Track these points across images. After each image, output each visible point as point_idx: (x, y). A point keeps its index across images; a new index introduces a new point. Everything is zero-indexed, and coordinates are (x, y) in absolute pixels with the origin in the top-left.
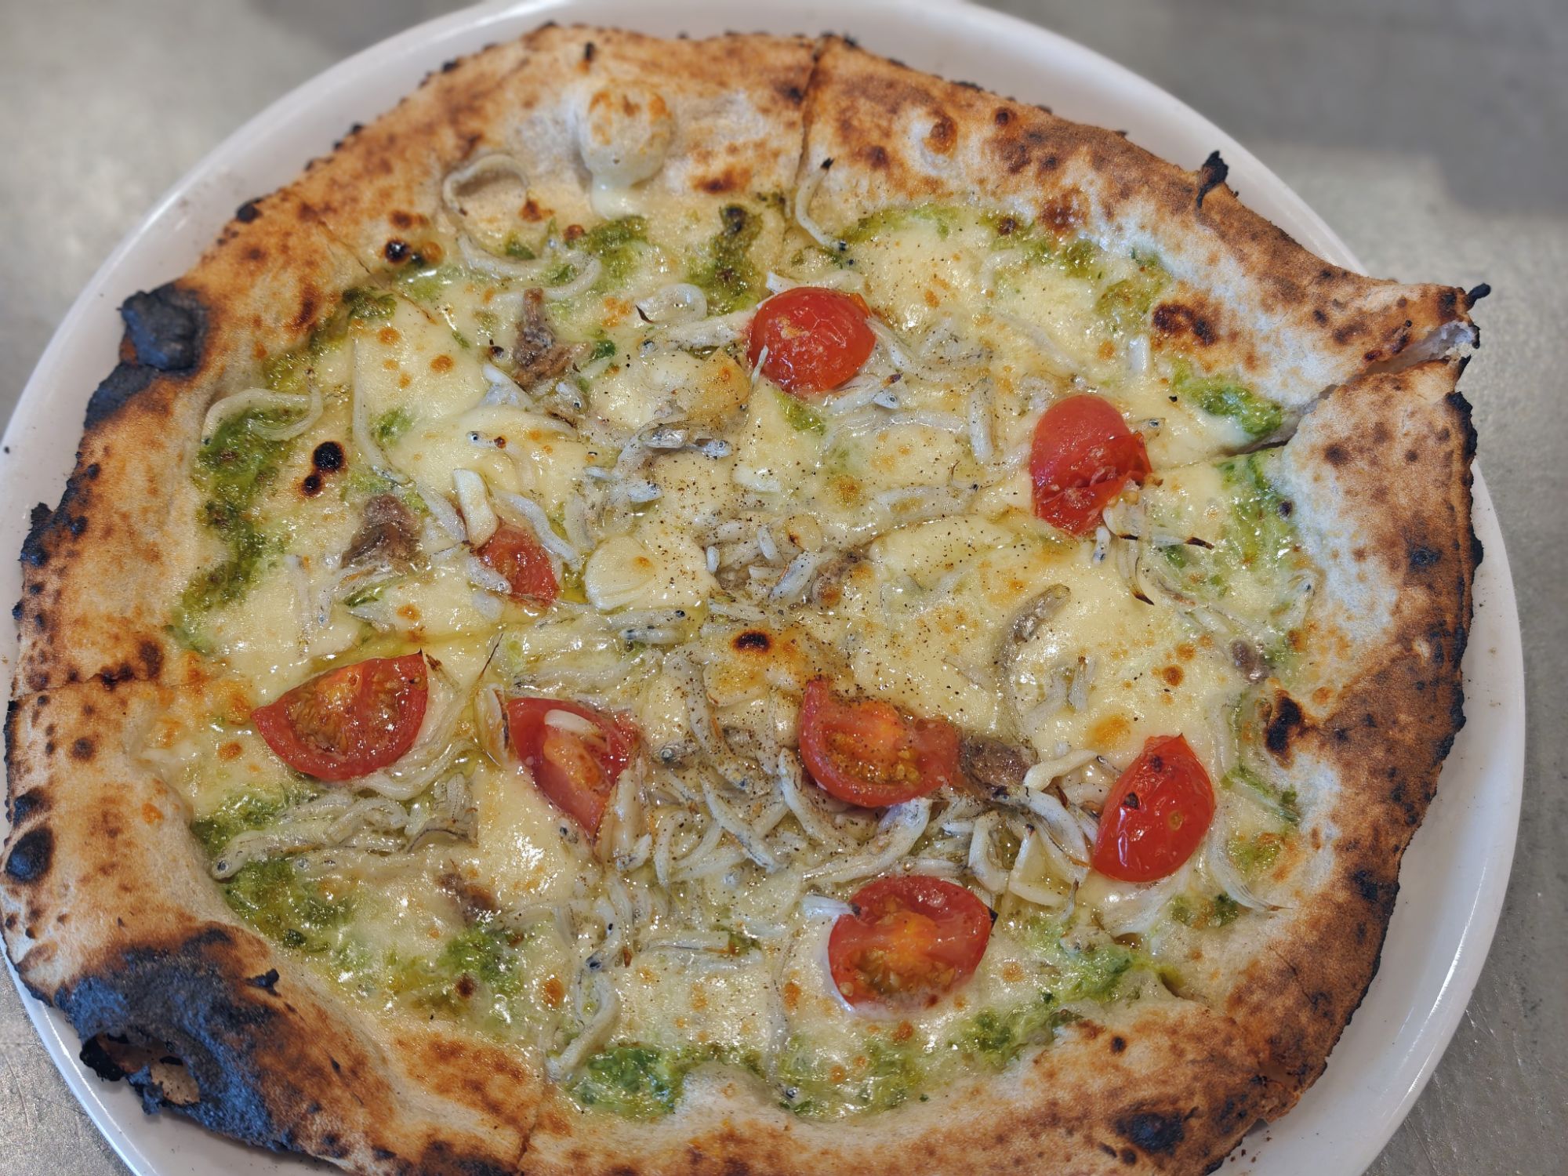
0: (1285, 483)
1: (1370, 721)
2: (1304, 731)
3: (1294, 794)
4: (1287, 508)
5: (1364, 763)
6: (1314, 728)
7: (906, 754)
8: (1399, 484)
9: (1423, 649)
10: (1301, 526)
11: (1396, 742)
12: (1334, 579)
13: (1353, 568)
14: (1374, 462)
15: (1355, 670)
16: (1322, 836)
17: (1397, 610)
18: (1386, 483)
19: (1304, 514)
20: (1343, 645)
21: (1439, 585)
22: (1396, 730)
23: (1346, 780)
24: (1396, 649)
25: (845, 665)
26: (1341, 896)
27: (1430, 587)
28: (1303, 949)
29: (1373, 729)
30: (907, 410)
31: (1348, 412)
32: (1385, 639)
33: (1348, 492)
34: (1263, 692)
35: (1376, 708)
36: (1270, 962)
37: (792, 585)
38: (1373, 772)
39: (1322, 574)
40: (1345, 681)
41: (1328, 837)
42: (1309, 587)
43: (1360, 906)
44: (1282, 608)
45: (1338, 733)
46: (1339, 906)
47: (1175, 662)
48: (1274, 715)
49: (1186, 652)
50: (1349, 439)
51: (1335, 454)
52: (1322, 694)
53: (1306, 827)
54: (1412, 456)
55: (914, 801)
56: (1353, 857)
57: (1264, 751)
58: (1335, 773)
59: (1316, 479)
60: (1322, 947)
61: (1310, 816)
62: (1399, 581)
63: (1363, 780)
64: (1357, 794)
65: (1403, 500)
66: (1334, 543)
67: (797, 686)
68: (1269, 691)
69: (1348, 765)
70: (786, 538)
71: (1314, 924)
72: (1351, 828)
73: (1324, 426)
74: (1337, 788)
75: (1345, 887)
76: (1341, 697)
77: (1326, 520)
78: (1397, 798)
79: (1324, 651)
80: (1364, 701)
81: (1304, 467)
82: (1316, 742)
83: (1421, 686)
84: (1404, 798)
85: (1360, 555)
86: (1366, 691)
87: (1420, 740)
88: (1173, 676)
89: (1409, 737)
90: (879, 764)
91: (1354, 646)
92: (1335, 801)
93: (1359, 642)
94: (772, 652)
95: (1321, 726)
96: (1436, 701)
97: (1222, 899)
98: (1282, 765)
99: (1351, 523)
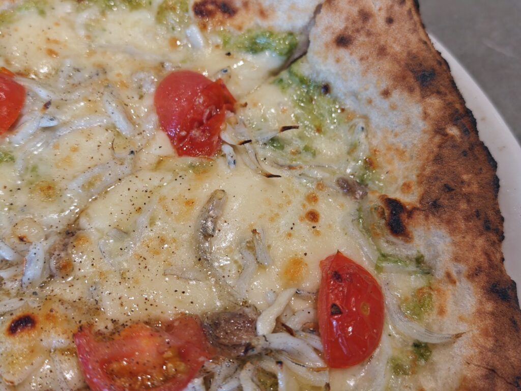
0: (318, 73)
1: (448, 189)
2: (410, 214)
3: (422, 256)
4: (326, 89)
5: (459, 216)
6: (415, 209)
7: (169, 354)
8: (390, 40)
9: (453, 131)
10: (339, 95)
11: (470, 194)
12: (375, 118)
13: (385, 104)
14: (369, 34)
15: (419, 163)
16: (454, 274)
17: (426, 116)
18: (382, 43)
19: (339, 87)
20: (401, 153)
21: (443, 89)
22: (466, 186)
23: (453, 231)
24: (437, 139)
25: (96, 310)
26: (489, 307)
27: (439, 93)
28: (490, 354)
29: (453, 192)
30: (65, 124)
31: (338, 14)
32: (427, 136)
33: (362, 59)
34: (371, 201)
35: (446, 179)
36: (474, 373)
37: (33, 271)
38: (467, 219)
39: (366, 118)
40: (415, 172)
41: (459, 273)
42: (363, 128)
43: (503, 307)
44: (353, 148)
45: (432, 205)
46: (493, 314)
47: (310, 208)
48: (387, 213)
49: (312, 198)
50: (346, 28)
51: (342, 41)
52: (406, 187)
53: (440, 274)
54: (390, 21)
55: (190, 385)
56: (483, 278)
57: (392, 238)
58: (444, 231)
59: (338, 61)
60: (499, 346)
61: (439, 265)
62: (418, 97)
63: (463, 227)
64: (464, 237)
65: (397, 48)
66: (364, 95)
67: (68, 341)
68: (374, 200)
69: (449, 222)
70: (17, 241)
71: (485, 333)
72: (471, 260)
73: (327, 29)
74: (448, 240)
75: (489, 300)
76: (420, 183)
77: (354, 84)
78: (488, 229)
79: (390, 162)
80: (437, 179)
81: (326, 58)
82: (422, 216)
83: (465, 153)
84: (491, 226)
85: (386, 93)
86: (433, 172)
87: (481, 186)
88: (313, 216)
89: (475, 188)
90: (153, 371)
91: (408, 150)
92: (451, 248)
93: (410, 146)
94: (39, 326)
95: (418, 205)
96: (477, 159)
97: (417, 345)
98: (407, 241)
99: (372, 77)
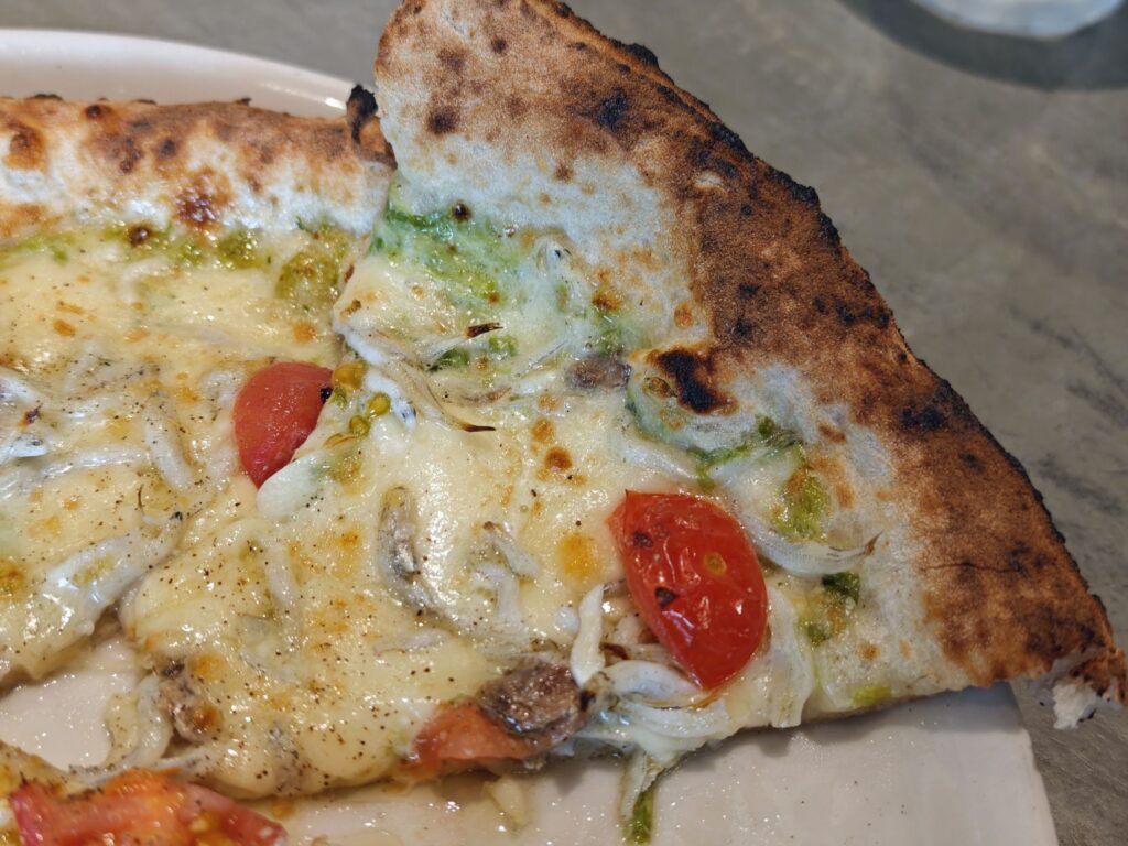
0: (434, 196)
1: (747, 291)
2: (710, 364)
3: (768, 420)
4: (462, 213)
5: (790, 327)
6: (713, 351)
8: (519, 78)
9: (708, 181)
10: (490, 212)
11: (791, 276)
12: (568, 219)
13: (571, 190)
14: (477, 89)
15: (682, 264)
16: (833, 425)
17: (649, 178)
18: (508, 92)
19: (478, 200)
20: (645, 257)
21: (653, 115)
22: (777, 267)
23: (794, 357)
24: (689, 209)
26: (916, 454)
27: (649, 126)
28: (950, 537)
29: (760, 292)
32: (671, 212)
33: (490, 138)
34: (638, 375)
35: (738, 274)
36: (939, 582)
38: (806, 324)
39: (556, 231)
40: (684, 283)
41: (839, 419)
42: (558, 253)
43: (940, 441)
44: (562, 295)
45: (737, 331)
46: (926, 463)
48: (671, 382)
49: (543, 430)
50: (434, 97)
51: (441, 123)
52: (682, 315)
53: (811, 434)
54: (499, 46)
56: (882, 412)
57: (702, 420)
58: (779, 365)
59: (452, 160)
60: (960, 518)
61: (801, 421)
62: (620, 153)
63: (807, 342)
64: (817, 359)
65: (538, 87)
66: (532, 191)
68: (640, 367)
69: (779, 346)
71: (928, 506)
72: (849, 390)
73: (404, 113)
74: (794, 374)
75: (909, 442)
76: (700, 299)
77: (503, 182)
78: (850, 320)
79: (636, 280)
80: (722, 281)
81: (431, 164)
82: (730, 360)
83: (746, 210)
84: (855, 312)
85: (563, 174)
86: (711, 270)
87: (803, 252)
88: (559, 460)
89: (794, 262)
91: (654, 247)
92: (807, 386)
93: (652, 239)
95: (717, 342)
96: (773, 205)
97: (829, 582)
98: (727, 414)
99: (524, 159)
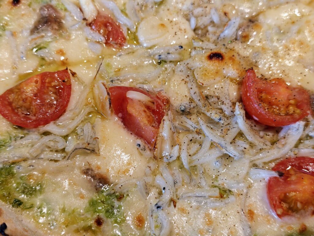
55: (298, 123)
67: (237, 75)
70: (223, 14)
90: (282, 106)
94: (225, 61)
